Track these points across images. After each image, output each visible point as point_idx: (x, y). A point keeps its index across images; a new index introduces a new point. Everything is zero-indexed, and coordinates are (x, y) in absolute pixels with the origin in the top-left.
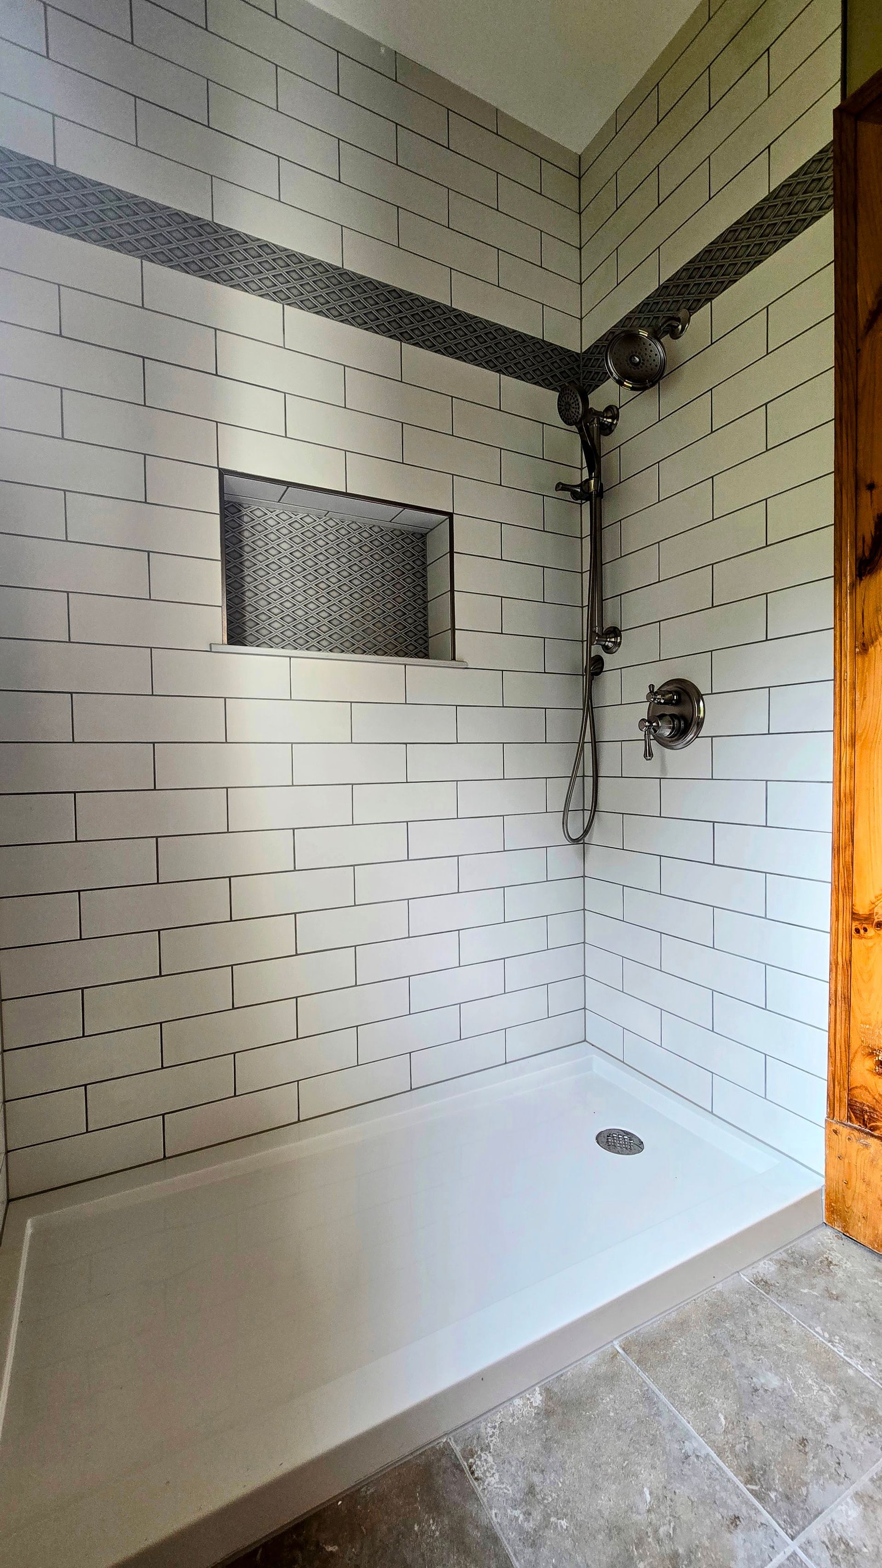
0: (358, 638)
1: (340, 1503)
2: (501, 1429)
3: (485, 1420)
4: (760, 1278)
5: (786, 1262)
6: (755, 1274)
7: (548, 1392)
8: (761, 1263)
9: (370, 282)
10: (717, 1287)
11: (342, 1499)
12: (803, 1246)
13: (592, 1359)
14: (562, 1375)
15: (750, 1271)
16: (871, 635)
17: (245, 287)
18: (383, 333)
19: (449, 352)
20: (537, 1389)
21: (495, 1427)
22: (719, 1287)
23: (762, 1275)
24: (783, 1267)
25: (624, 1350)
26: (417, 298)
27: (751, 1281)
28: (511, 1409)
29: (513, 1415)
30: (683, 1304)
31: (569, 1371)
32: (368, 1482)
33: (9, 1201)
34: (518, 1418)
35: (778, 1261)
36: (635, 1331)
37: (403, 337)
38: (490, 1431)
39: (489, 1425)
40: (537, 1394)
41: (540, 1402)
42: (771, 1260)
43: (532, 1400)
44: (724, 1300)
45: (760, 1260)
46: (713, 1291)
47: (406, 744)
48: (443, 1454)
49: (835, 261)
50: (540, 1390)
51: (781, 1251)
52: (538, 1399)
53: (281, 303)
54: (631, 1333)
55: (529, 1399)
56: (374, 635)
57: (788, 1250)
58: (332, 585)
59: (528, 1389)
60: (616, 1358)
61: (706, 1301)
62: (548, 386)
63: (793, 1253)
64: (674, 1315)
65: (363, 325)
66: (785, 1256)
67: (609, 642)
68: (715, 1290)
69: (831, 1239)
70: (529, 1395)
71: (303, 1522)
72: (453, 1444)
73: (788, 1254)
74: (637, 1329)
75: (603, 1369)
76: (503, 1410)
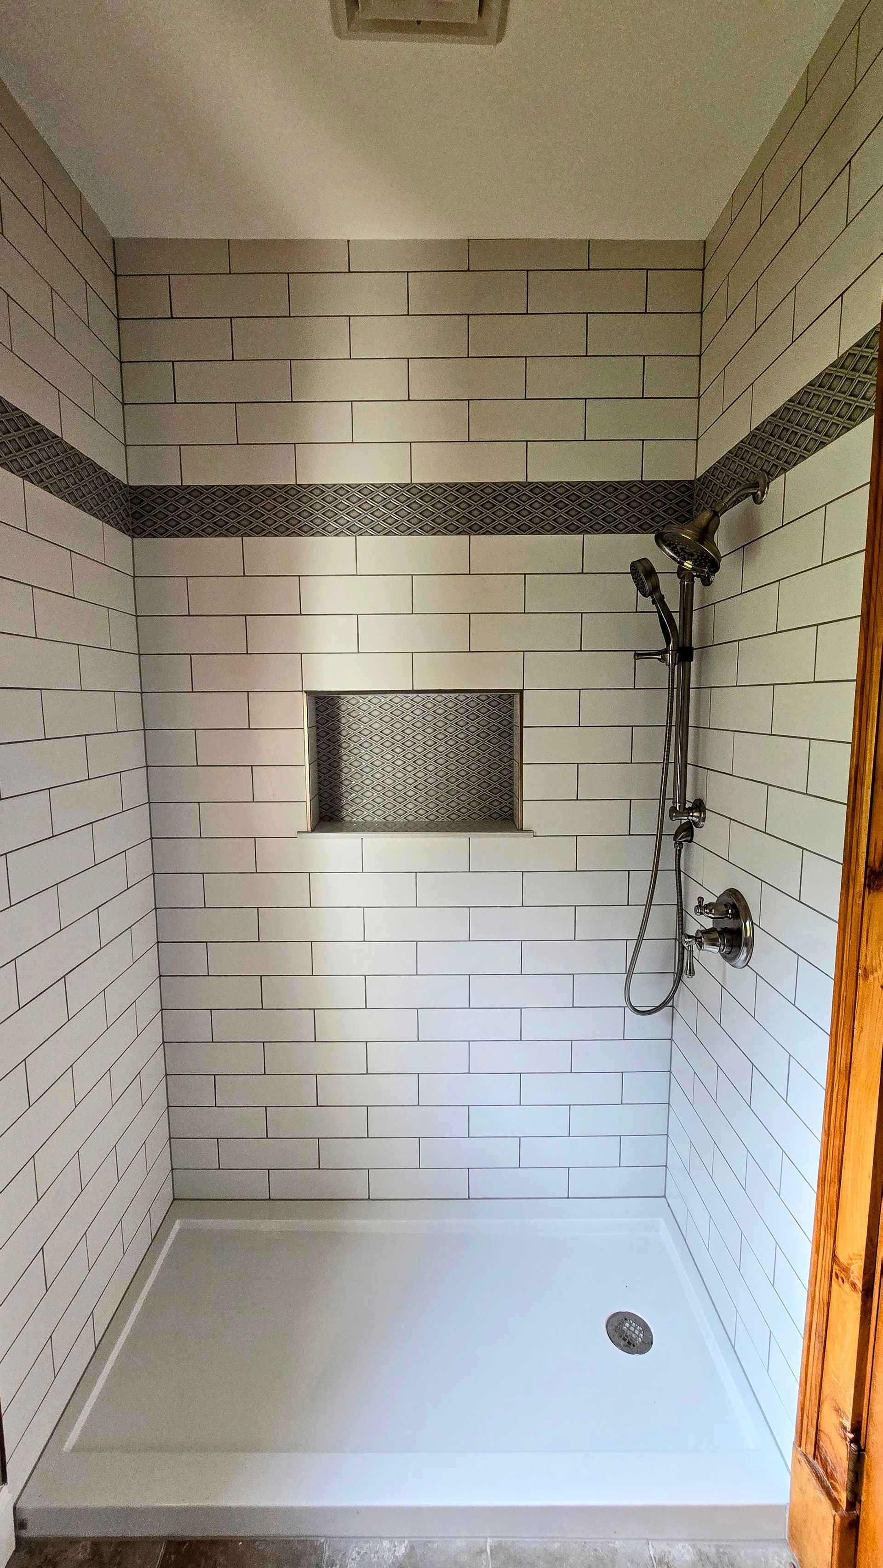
0: (442, 799)
1: (241, 1543)
2: (362, 1559)
3: (356, 1543)
4: (667, 1560)
5: (708, 1558)
6: (665, 1552)
7: (412, 1548)
8: (681, 1544)
9: (439, 486)
10: (617, 1542)
11: (243, 1542)
12: (742, 1553)
13: (461, 1544)
14: (429, 1542)
15: (662, 1547)
16: (872, 963)
17: (324, 532)
18: (451, 532)
19: (522, 530)
20: (406, 1542)
21: (359, 1553)
22: (618, 1544)
23: (671, 1558)
24: (701, 1563)
25: (491, 1552)
26: (487, 485)
27: (655, 1558)
28: (378, 1546)
29: (377, 1552)
30: (571, 1540)
31: (437, 1542)
32: (264, 1540)
33: (174, 1199)
34: (378, 1557)
35: (700, 1553)
36: (511, 1539)
37: (473, 529)
38: (355, 1555)
39: (357, 1549)
40: (403, 1546)
41: (401, 1555)
42: (694, 1546)
43: (397, 1548)
44: (613, 1561)
45: (679, 1540)
46: (610, 1545)
47: (469, 907)
48: (316, 1550)
49: (870, 483)
50: (407, 1544)
51: (712, 1543)
52: (401, 1551)
53: (353, 536)
54: (508, 1539)
55: (395, 1546)
56: (458, 795)
57: (720, 1547)
58: (418, 754)
59: (399, 1538)
60: (481, 1555)
61: (596, 1550)
62: (643, 529)
63: (725, 1554)
64: (556, 1545)
65: (433, 531)
66: (711, 1551)
67: (692, 816)
68: (612, 1545)
69: (781, 1563)
70: (398, 1542)
71: (217, 1541)
72: (326, 1548)
73: (718, 1552)
74: (514, 1540)
75: (466, 1558)
76: (373, 1543)
